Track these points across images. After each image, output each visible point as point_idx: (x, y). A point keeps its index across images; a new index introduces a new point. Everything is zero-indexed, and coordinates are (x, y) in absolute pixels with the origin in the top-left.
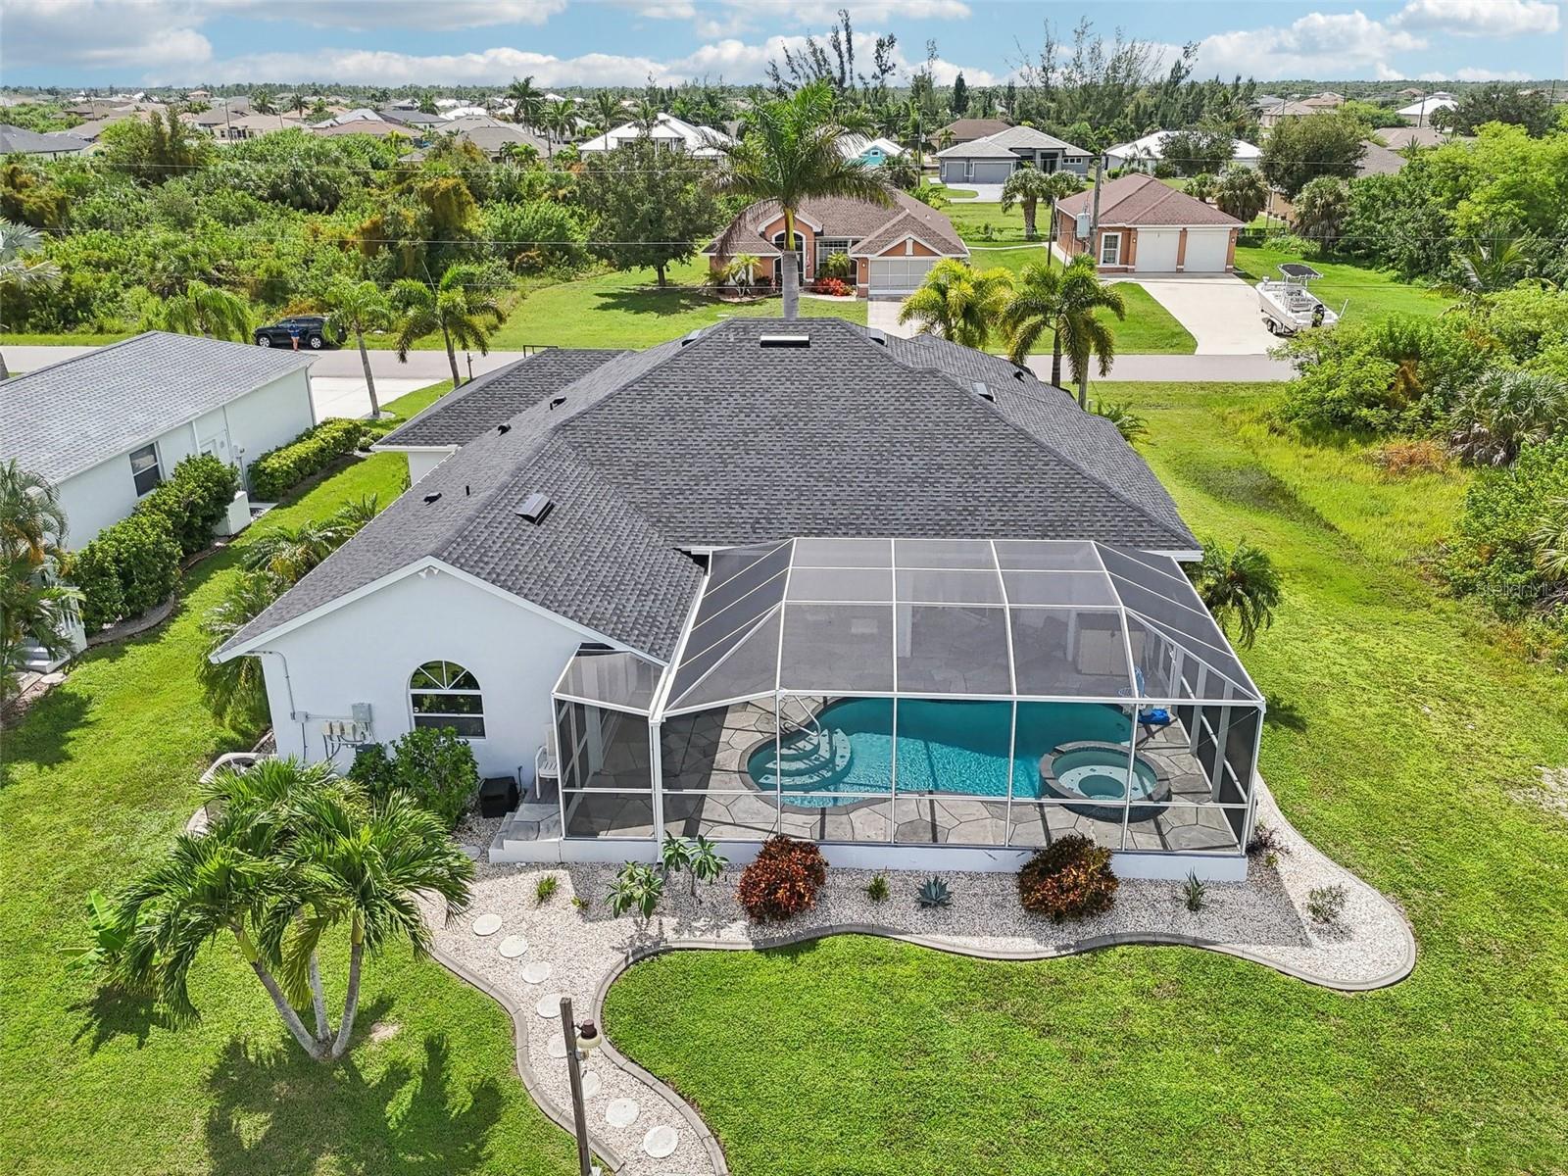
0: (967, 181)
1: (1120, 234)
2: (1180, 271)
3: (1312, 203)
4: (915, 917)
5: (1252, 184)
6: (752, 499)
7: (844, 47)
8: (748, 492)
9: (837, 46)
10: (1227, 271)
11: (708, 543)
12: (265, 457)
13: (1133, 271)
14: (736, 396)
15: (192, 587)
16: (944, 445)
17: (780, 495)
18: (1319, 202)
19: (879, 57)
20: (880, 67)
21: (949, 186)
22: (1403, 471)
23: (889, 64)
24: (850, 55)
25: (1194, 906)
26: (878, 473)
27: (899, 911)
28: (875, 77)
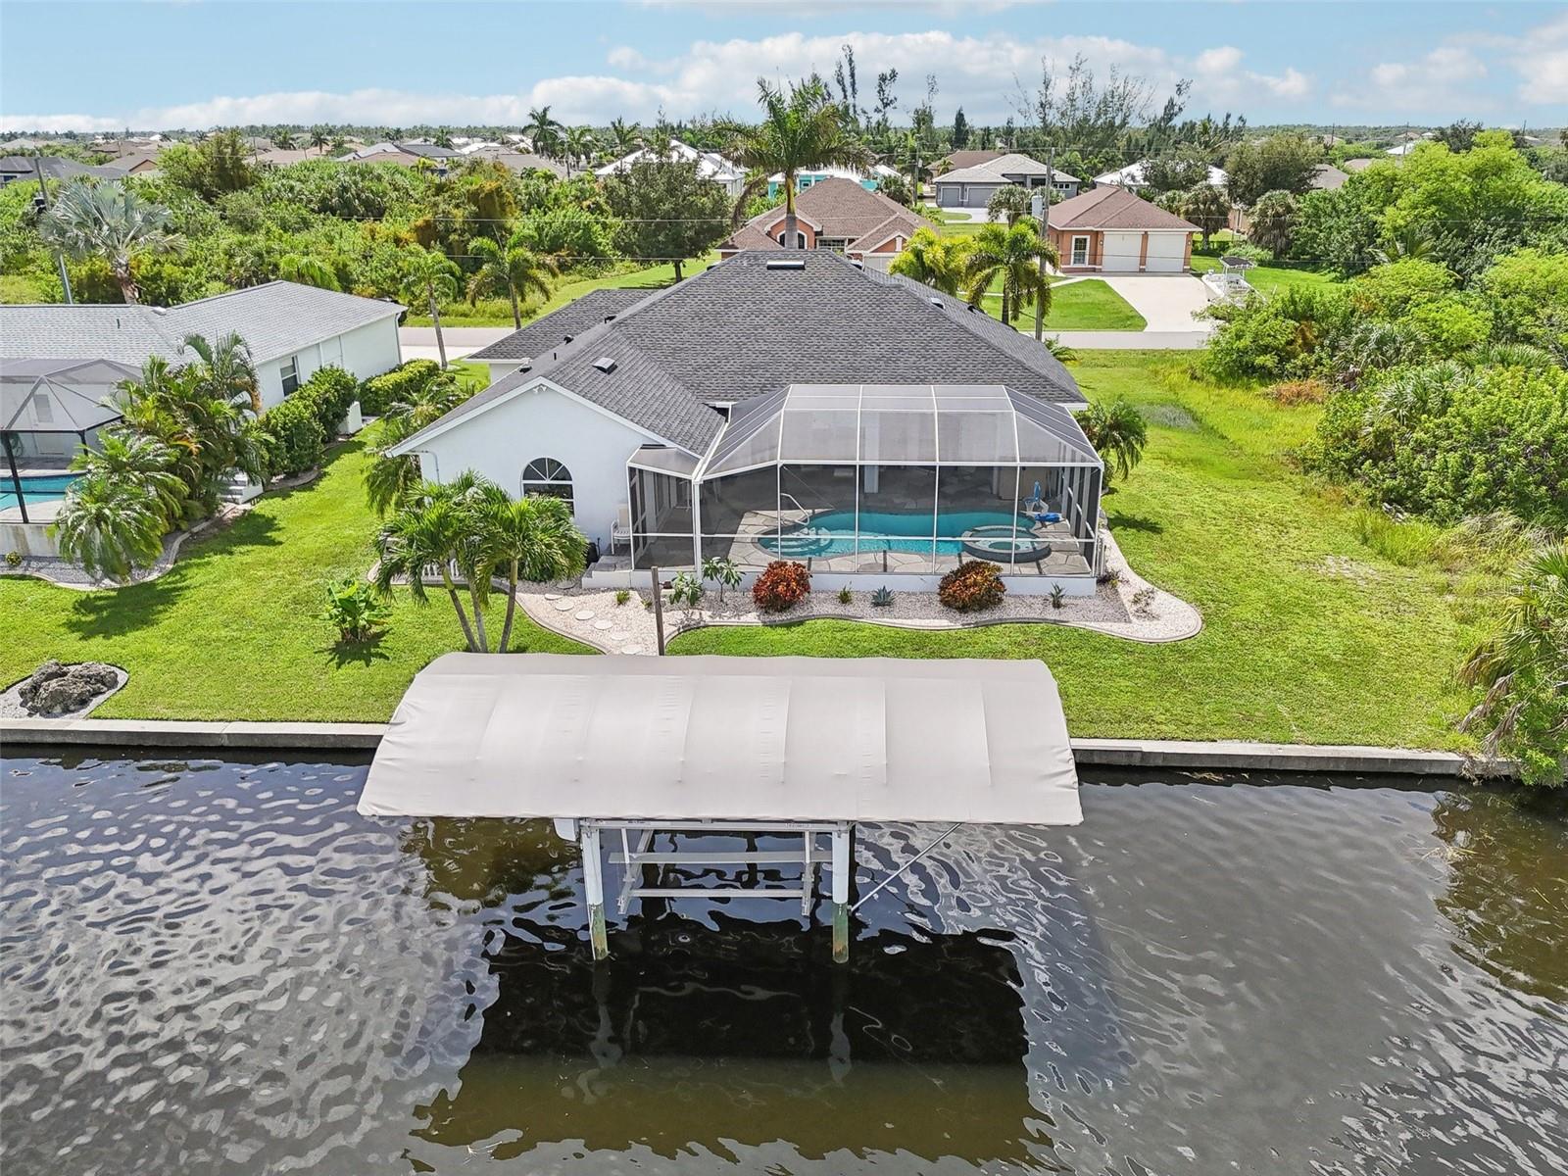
0: (962, 205)
1: (1088, 237)
2: (1142, 271)
3: (1263, 213)
4: (869, 610)
5: (1215, 199)
6: (760, 371)
7: (848, 81)
8: (758, 367)
9: (841, 82)
10: (1185, 271)
11: (728, 400)
12: (370, 380)
13: (1100, 271)
14: (749, 303)
15: (330, 462)
16: (904, 337)
17: (781, 369)
18: (1270, 212)
19: (881, 90)
20: (882, 100)
21: (945, 209)
22: (1291, 403)
23: (891, 98)
24: (854, 89)
25: (1057, 605)
26: (855, 354)
27: (861, 609)
28: (877, 110)
